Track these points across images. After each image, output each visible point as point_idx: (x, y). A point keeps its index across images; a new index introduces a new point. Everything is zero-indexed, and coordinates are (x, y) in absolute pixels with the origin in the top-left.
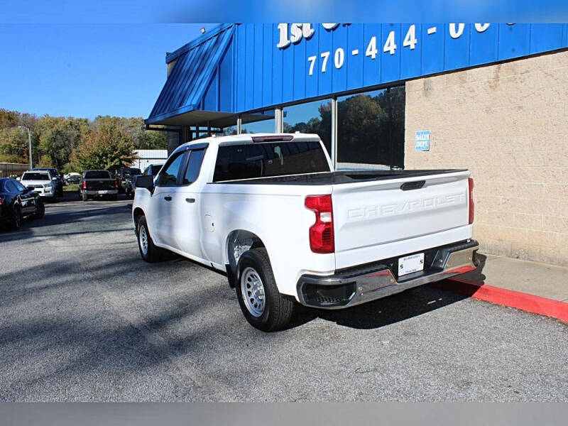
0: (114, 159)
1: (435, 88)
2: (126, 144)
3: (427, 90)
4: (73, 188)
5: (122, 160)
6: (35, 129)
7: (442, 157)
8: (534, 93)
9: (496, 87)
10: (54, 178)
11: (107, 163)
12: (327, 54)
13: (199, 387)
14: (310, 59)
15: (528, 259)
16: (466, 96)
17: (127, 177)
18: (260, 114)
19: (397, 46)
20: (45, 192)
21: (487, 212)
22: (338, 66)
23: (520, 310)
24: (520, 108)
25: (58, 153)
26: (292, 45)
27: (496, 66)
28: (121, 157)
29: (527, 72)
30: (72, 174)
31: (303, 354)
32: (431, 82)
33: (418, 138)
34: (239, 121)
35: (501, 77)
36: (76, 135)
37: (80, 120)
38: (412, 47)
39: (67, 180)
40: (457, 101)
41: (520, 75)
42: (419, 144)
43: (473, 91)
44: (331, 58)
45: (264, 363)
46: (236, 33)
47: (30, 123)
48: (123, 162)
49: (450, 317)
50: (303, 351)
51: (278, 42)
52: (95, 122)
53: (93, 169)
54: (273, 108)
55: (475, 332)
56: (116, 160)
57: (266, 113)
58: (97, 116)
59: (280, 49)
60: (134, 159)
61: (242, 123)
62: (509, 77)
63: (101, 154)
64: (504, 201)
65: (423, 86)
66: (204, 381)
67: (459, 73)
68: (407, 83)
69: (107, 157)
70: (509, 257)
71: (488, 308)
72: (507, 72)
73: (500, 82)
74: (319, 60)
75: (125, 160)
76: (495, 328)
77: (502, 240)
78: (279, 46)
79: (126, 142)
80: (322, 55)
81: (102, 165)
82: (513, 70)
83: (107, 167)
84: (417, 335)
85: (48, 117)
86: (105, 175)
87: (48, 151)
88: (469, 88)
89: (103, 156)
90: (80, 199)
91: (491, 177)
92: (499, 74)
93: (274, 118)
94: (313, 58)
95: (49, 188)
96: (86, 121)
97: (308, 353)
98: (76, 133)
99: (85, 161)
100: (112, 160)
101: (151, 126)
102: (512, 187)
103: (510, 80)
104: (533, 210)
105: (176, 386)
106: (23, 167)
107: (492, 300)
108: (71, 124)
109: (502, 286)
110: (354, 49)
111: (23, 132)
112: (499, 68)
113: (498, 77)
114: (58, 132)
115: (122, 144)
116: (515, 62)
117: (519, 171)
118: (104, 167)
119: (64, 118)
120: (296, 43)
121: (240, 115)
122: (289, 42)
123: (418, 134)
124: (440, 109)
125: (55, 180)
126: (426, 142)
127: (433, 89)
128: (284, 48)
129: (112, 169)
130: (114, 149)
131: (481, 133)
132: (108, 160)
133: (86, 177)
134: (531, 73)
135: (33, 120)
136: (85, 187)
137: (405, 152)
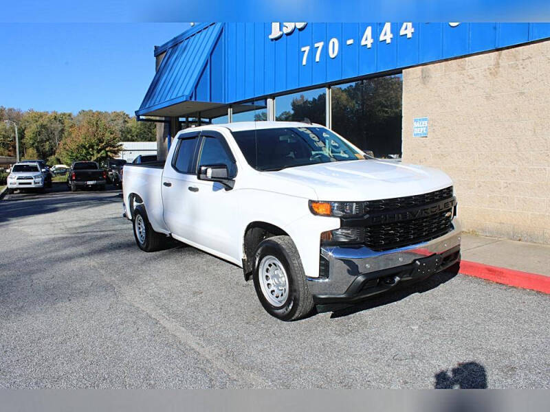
0: (100, 150)
1: (433, 76)
2: (112, 136)
3: (425, 78)
4: (59, 179)
5: (108, 151)
6: (20, 123)
7: (441, 143)
8: (536, 79)
9: (497, 73)
10: (43, 170)
11: (93, 155)
12: (320, 45)
13: (235, 380)
14: (303, 49)
15: (531, 241)
16: (465, 83)
17: (114, 168)
18: (250, 104)
19: (394, 36)
20: (35, 183)
21: (488, 196)
22: (332, 56)
23: (538, 292)
24: (522, 93)
25: (42, 146)
26: (285, 36)
27: (497, 53)
28: (107, 149)
29: (530, 58)
30: (58, 166)
31: (335, 342)
32: (429, 69)
33: (416, 125)
34: (230, 111)
35: (502, 64)
36: (60, 129)
37: (64, 114)
38: (409, 36)
39: (53, 172)
40: (456, 88)
41: (521, 61)
42: (416, 131)
43: (473, 78)
44: (326, 48)
45: (297, 352)
46: (226, 26)
47: (15, 117)
48: (109, 153)
49: (471, 300)
50: (334, 338)
51: (271, 34)
52: (78, 116)
53: (80, 160)
54: (265, 98)
55: (502, 314)
56: (103, 152)
57: (256, 104)
58: (80, 110)
59: (272, 40)
60: (119, 150)
61: (233, 113)
62: (510, 63)
63: (87, 146)
64: (506, 185)
65: (420, 74)
66: (238, 374)
67: (458, 60)
68: (403, 71)
69: (93, 149)
70: (511, 239)
71: (506, 290)
72: (508, 59)
73: (500, 69)
74: (313, 51)
75: (111, 151)
76: (520, 311)
77: (503, 223)
78: (271, 37)
79: (111, 134)
80: (316, 45)
81: (88, 157)
82: (515, 57)
83: (94, 158)
84: (444, 320)
85: (33, 112)
86: (92, 166)
87: (33, 144)
88: (468, 76)
89: (89, 147)
90: (69, 189)
91: (492, 162)
92: (500, 61)
93: (266, 107)
94: (307, 49)
95: (39, 180)
96: (70, 115)
97: (339, 340)
98: (60, 126)
99: (72, 153)
100: (99, 151)
101: (141, 117)
102: (514, 171)
103: (511, 66)
104: (535, 193)
105: (211, 380)
106: (9, 160)
107: (508, 282)
108: (55, 118)
109: (515, 269)
110: (350, 39)
111: (8, 126)
112: (500, 55)
113: (498, 64)
114: (43, 126)
115: (108, 136)
116: (517, 48)
117: (520, 155)
118: (91, 158)
119: (47, 112)
120: (288, 34)
121: (231, 106)
122: (281, 33)
123: (416, 121)
124: (439, 96)
125: (44, 172)
126: (425, 129)
127: (431, 77)
128: (276, 39)
129: (99, 160)
130: (101, 141)
131: (481, 119)
132: (95, 152)
133: (75, 168)
134: (533, 59)
135: (18, 114)
136: (74, 178)
137: (403, 139)
